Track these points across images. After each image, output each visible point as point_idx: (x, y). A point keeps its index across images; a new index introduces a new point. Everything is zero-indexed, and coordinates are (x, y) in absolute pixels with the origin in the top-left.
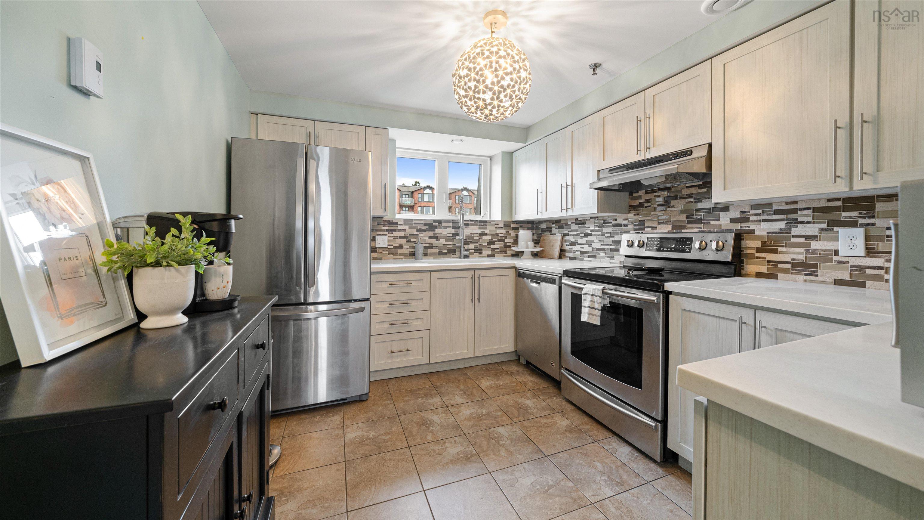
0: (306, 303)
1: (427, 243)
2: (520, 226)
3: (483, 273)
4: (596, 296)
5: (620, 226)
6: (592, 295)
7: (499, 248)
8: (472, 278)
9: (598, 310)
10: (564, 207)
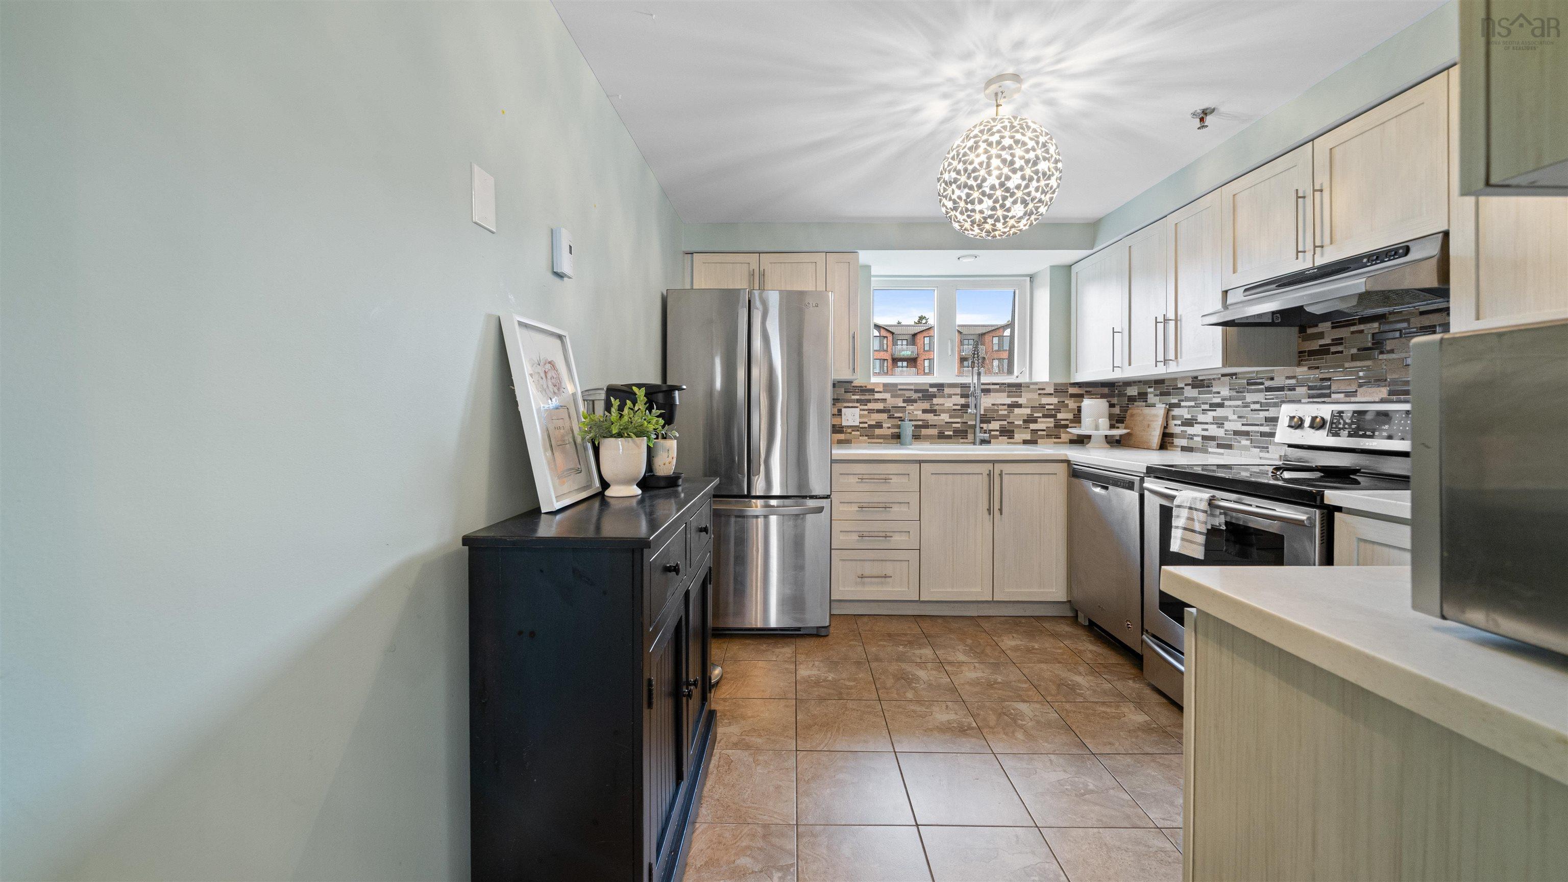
0: (749, 496)
1: (919, 420)
2: (1086, 392)
3: (1007, 468)
4: (1196, 510)
5: (1281, 389)
6: (1191, 508)
7: (1045, 428)
8: (989, 475)
9: (1200, 533)
10: (1161, 357)
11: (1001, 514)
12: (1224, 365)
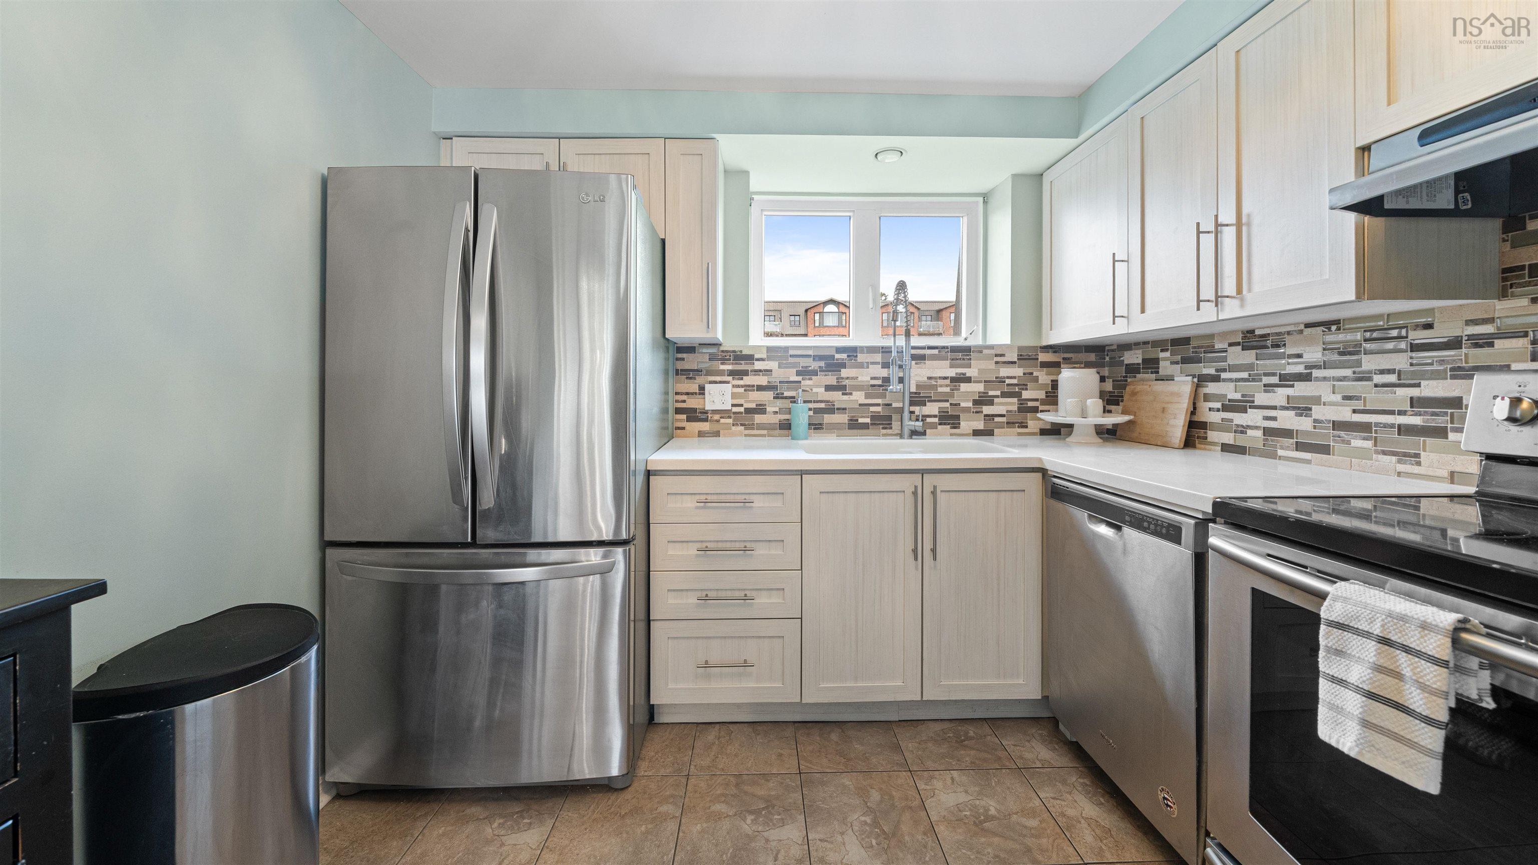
0: (479, 545)
3: (945, 482)
4: (1406, 648)
5: (1453, 345)
8: (915, 493)
9: (1429, 721)
10: (1208, 294)
11: (935, 559)
12: (1359, 296)
